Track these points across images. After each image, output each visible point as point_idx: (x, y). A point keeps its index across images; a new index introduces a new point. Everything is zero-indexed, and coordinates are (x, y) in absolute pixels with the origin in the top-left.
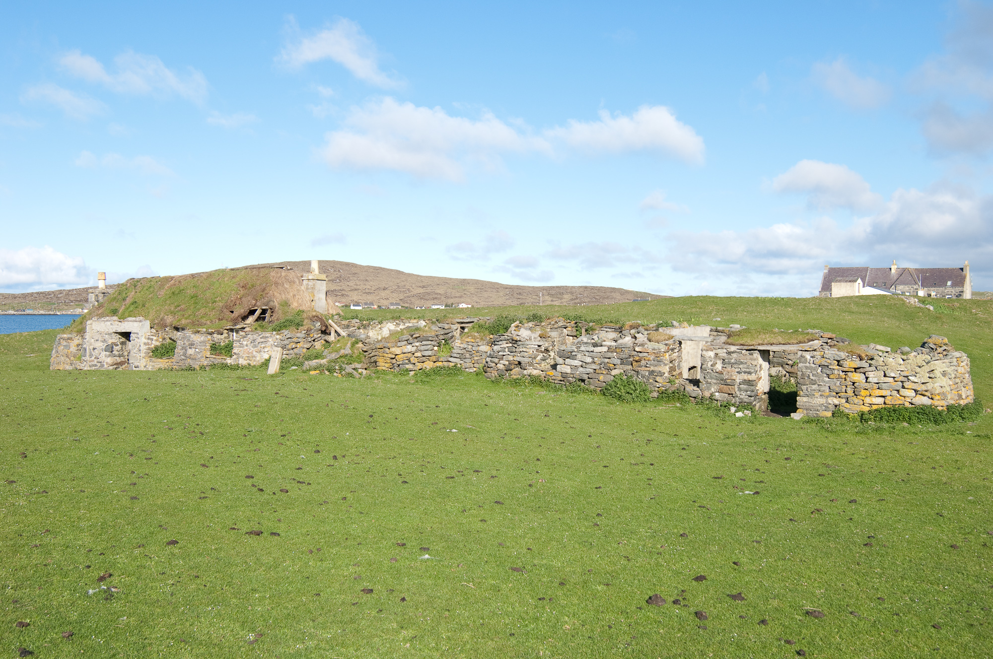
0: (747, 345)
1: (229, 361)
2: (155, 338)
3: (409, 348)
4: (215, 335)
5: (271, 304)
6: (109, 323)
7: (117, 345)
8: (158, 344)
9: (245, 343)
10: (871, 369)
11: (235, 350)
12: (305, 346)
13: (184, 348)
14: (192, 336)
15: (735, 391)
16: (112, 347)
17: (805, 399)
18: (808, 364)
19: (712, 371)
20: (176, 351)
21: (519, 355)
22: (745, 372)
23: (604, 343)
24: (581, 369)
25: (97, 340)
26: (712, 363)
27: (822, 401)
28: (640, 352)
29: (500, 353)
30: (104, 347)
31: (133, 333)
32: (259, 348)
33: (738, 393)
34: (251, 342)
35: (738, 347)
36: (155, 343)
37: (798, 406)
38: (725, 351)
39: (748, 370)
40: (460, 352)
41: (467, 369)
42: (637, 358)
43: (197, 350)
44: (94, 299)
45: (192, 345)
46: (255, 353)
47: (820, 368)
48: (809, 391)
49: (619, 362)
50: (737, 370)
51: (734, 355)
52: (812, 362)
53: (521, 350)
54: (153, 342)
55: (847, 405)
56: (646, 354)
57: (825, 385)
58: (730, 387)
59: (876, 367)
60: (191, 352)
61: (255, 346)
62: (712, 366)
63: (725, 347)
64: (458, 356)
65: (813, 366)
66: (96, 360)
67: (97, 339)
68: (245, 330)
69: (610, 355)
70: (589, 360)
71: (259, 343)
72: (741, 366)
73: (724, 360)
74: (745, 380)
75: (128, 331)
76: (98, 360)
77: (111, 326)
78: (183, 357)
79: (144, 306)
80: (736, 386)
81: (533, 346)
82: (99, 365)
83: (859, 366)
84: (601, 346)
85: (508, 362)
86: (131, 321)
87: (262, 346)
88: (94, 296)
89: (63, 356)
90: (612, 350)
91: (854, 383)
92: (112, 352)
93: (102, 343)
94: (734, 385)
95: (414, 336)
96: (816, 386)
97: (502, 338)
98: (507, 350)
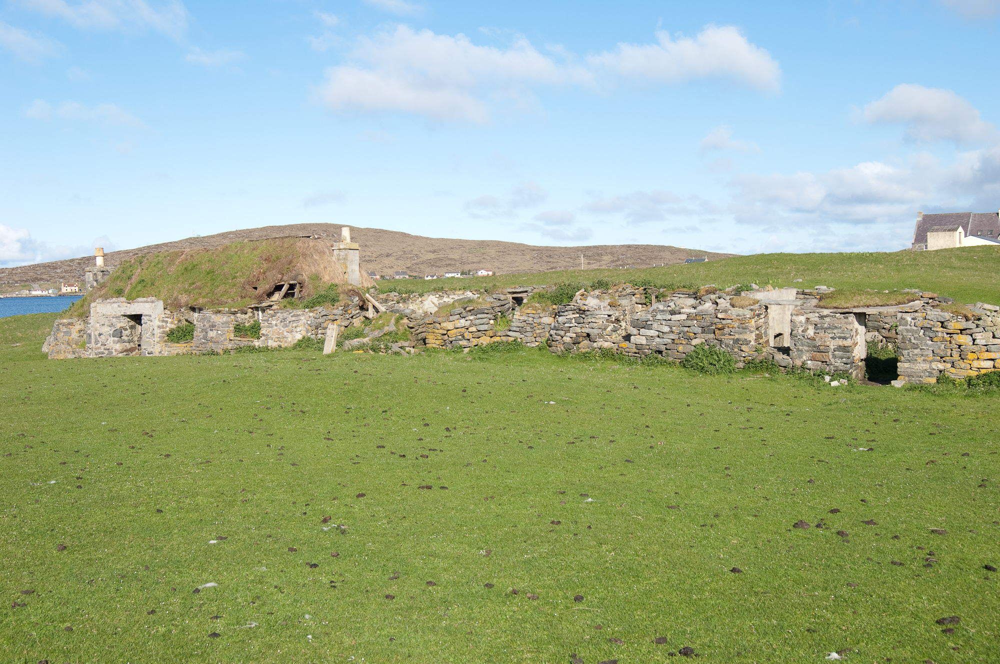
0: (841, 308)
1: (257, 343)
2: (170, 320)
3: (462, 322)
4: (238, 315)
5: (300, 277)
6: (116, 305)
7: (126, 330)
8: (173, 326)
9: (274, 322)
10: (978, 330)
11: (263, 331)
12: (343, 324)
13: (204, 331)
14: (213, 316)
15: (829, 358)
16: (121, 332)
17: (906, 365)
18: (908, 327)
19: (804, 337)
20: (195, 333)
21: (587, 326)
22: (840, 338)
23: (682, 310)
24: (658, 340)
25: (103, 325)
26: (803, 328)
27: (926, 366)
28: (723, 319)
29: (566, 325)
30: (111, 332)
31: (144, 316)
32: (290, 327)
33: (832, 360)
34: (281, 322)
35: (832, 311)
36: (171, 326)
37: (898, 373)
38: (817, 315)
39: (843, 335)
40: (520, 325)
41: (528, 344)
42: (720, 326)
43: (219, 332)
44: (92, 279)
45: (213, 327)
46: (285, 333)
47: (922, 331)
48: (911, 355)
49: (700, 330)
50: (831, 335)
51: (827, 319)
52: (913, 324)
53: (590, 320)
54: (168, 325)
55: (953, 370)
56: (730, 321)
57: (928, 349)
58: (824, 354)
59: (984, 328)
60: (212, 334)
61: (286, 326)
62: (803, 331)
63: (817, 311)
64: (518, 329)
65: (915, 328)
66: (102, 347)
67: (103, 323)
68: (273, 308)
69: (689, 323)
70: (666, 329)
71: (290, 322)
72: (835, 331)
73: (816, 325)
74: (840, 346)
75: (138, 313)
76: (106, 346)
77: (119, 309)
78: (203, 340)
79: (153, 284)
80: (830, 353)
81: (602, 316)
82: (106, 352)
83: (965, 327)
84: (680, 313)
85: (575, 335)
86: (142, 302)
87: (294, 325)
88: (91, 275)
89: (63, 343)
90: (692, 318)
91: (960, 346)
92: (120, 337)
93: (109, 328)
94: (828, 352)
95: (468, 309)
96: (919, 350)
97: (568, 308)
98: (573, 321)
